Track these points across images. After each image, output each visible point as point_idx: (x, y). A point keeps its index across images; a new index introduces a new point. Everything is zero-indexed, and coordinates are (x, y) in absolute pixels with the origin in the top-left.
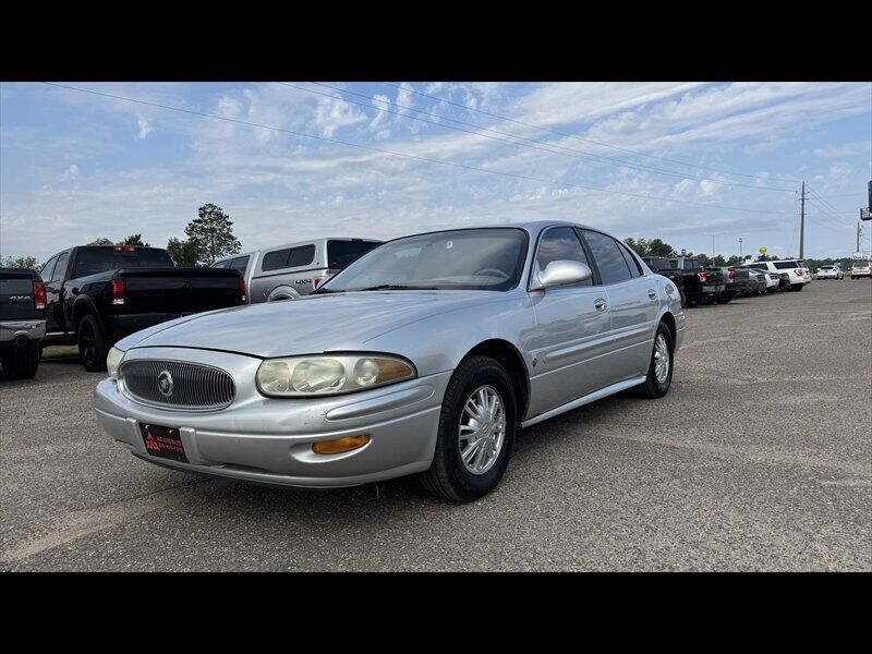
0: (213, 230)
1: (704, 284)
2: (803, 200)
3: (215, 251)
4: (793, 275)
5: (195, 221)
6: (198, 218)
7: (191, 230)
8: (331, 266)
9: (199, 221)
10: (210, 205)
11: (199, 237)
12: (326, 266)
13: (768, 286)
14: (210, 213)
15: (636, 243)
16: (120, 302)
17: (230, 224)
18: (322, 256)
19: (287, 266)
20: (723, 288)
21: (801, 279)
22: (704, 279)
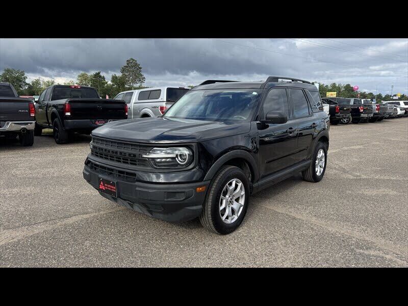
0: (133, 71)
1: (362, 113)
3: (134, 81)
5: (125, 67)
6: (126, 65)
7: (123, 70)
8: (168, 101)
9: (127, 67)
10: (132, 59)
11: (127, 74)
12: (165, 100)
13: (398, 114)
14: (131, 63)
15: (337, 85)
16: (68, 114)
17: (141, 68)
18: (164, 96)
19: (148, 99)
20: (372, 115)
22: (362, 110)
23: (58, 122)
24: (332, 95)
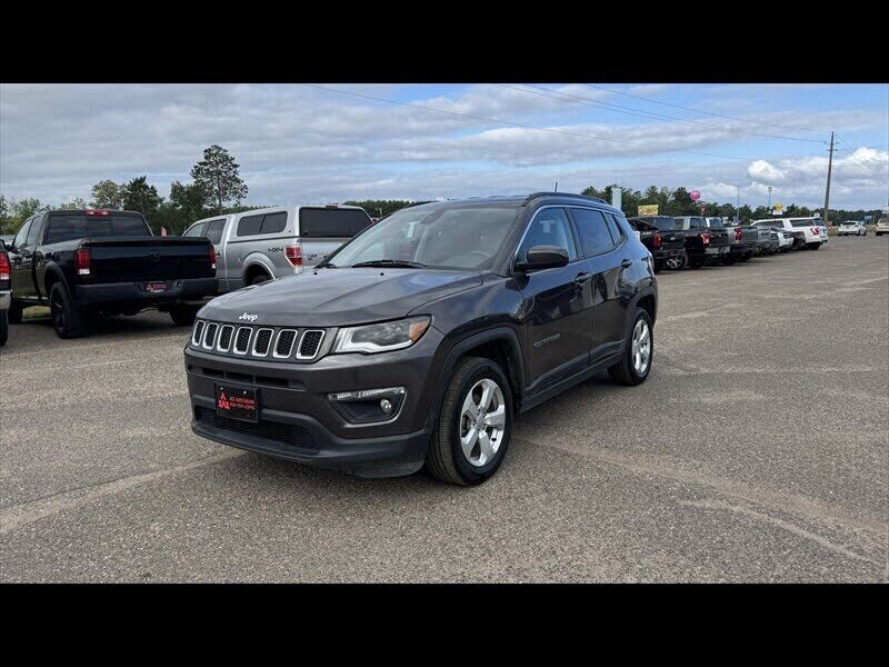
0: (219, 173)
1: (707, 245)
2: (831, 151)
3: (221, 194)
4: (809, 234)
5: (201, 164)
6: (204, 160)
7: (197, 172)
8: (304, 235)
9: (205, 164)
10: (216, 147)
11: (205, 180)
12: (297, 234)
13: (781, 245)
14: (215, 155)
15: (659, 191)
16: (86, 272)
17: (236, 166)
18: (294, 224)
19: (260, 232)
20: (728, 249)
21: (817, 238)
22: (707, 241)
23: (62, 292)
24: (649, 211)
